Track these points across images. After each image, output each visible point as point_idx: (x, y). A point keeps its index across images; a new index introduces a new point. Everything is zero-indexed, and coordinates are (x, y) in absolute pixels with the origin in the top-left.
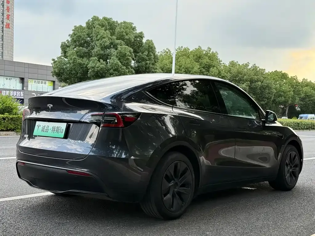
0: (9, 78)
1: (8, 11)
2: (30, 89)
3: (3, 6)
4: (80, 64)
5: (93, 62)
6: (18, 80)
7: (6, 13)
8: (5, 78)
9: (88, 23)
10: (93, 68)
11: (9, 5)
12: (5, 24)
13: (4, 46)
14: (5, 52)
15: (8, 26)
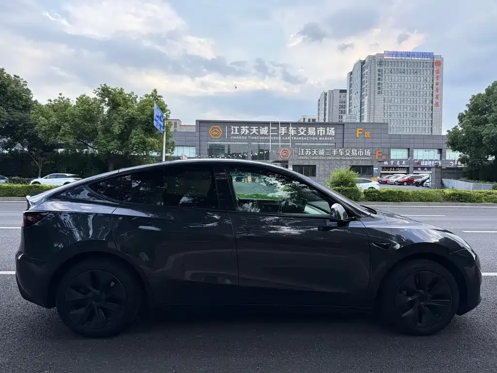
0: (427, 150)
1: (437, 92)
2: (447, 158)
3: (433, 88)
4: (474, 132)
5: (488, 129)
6: (436, 151)
7: (435, 94)
8: (424, 150)
9: (487, 90)
10: (488, 134)
11: (438, 86)
12: (434, 103)
13: (433, 122)
14: (434, 127)
15: (437, 104)
